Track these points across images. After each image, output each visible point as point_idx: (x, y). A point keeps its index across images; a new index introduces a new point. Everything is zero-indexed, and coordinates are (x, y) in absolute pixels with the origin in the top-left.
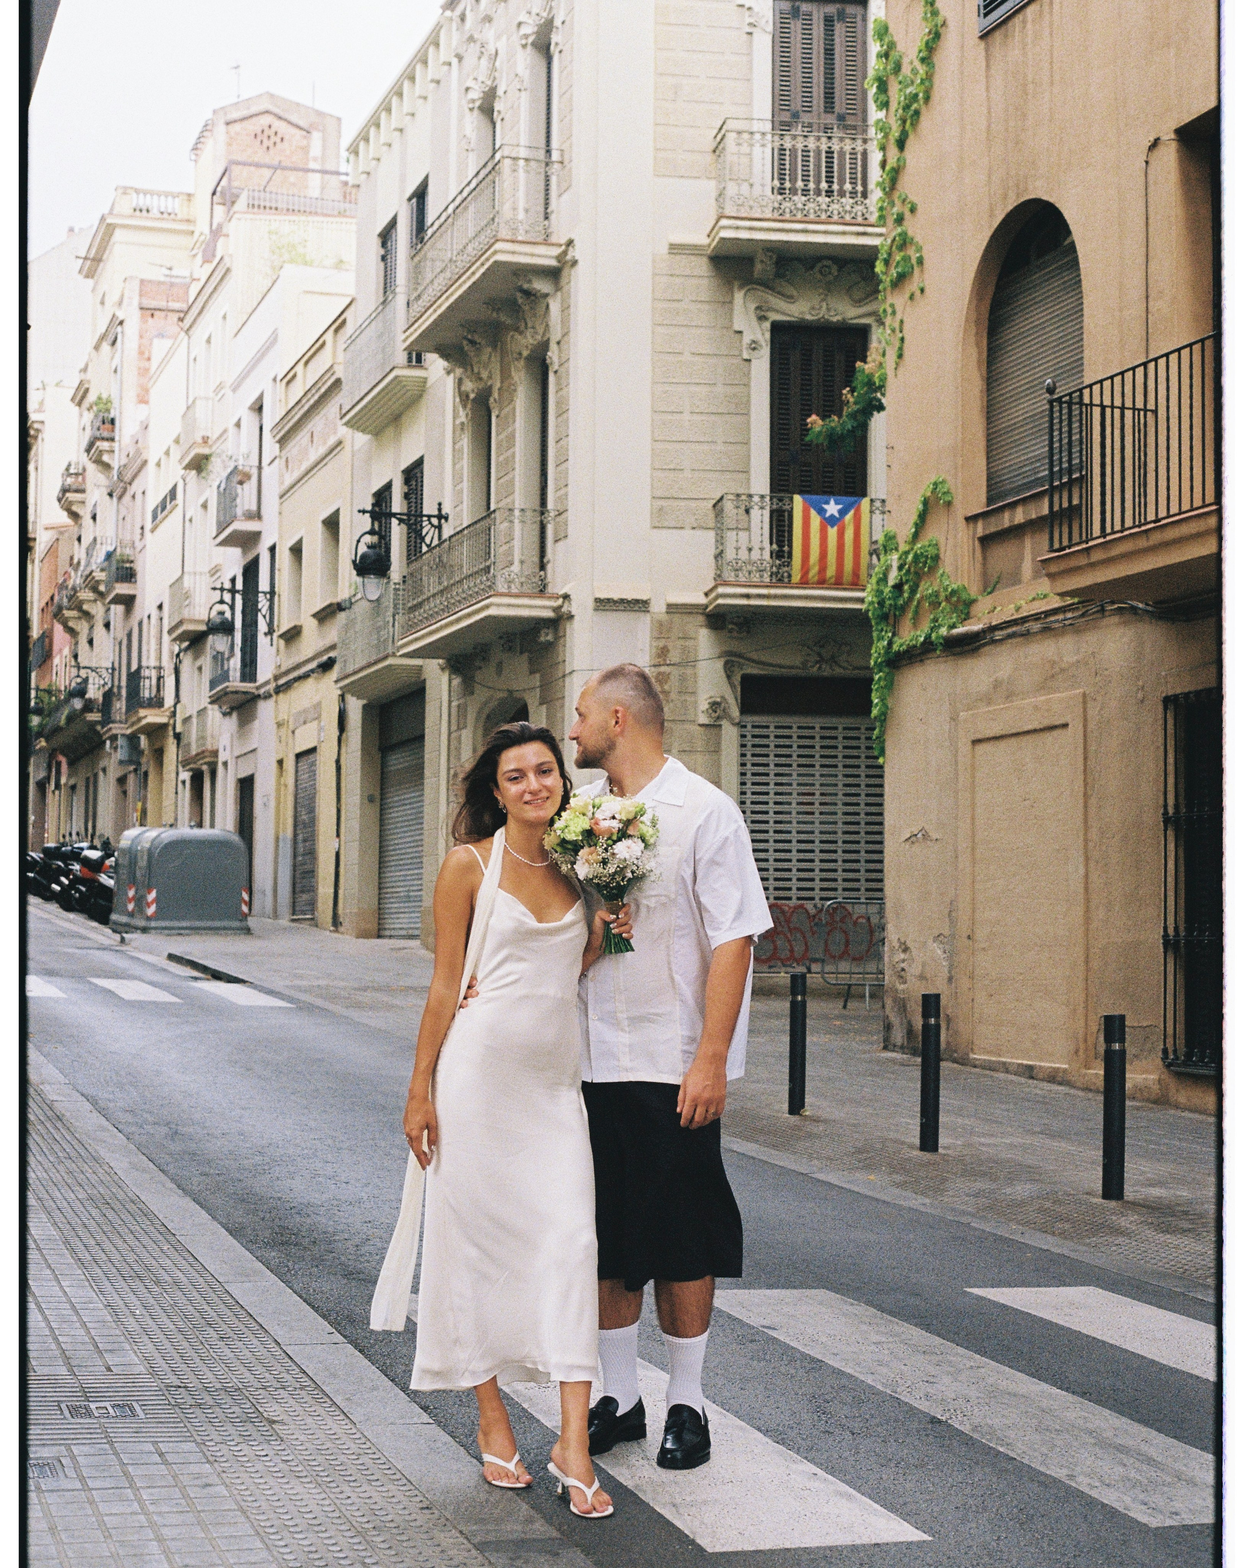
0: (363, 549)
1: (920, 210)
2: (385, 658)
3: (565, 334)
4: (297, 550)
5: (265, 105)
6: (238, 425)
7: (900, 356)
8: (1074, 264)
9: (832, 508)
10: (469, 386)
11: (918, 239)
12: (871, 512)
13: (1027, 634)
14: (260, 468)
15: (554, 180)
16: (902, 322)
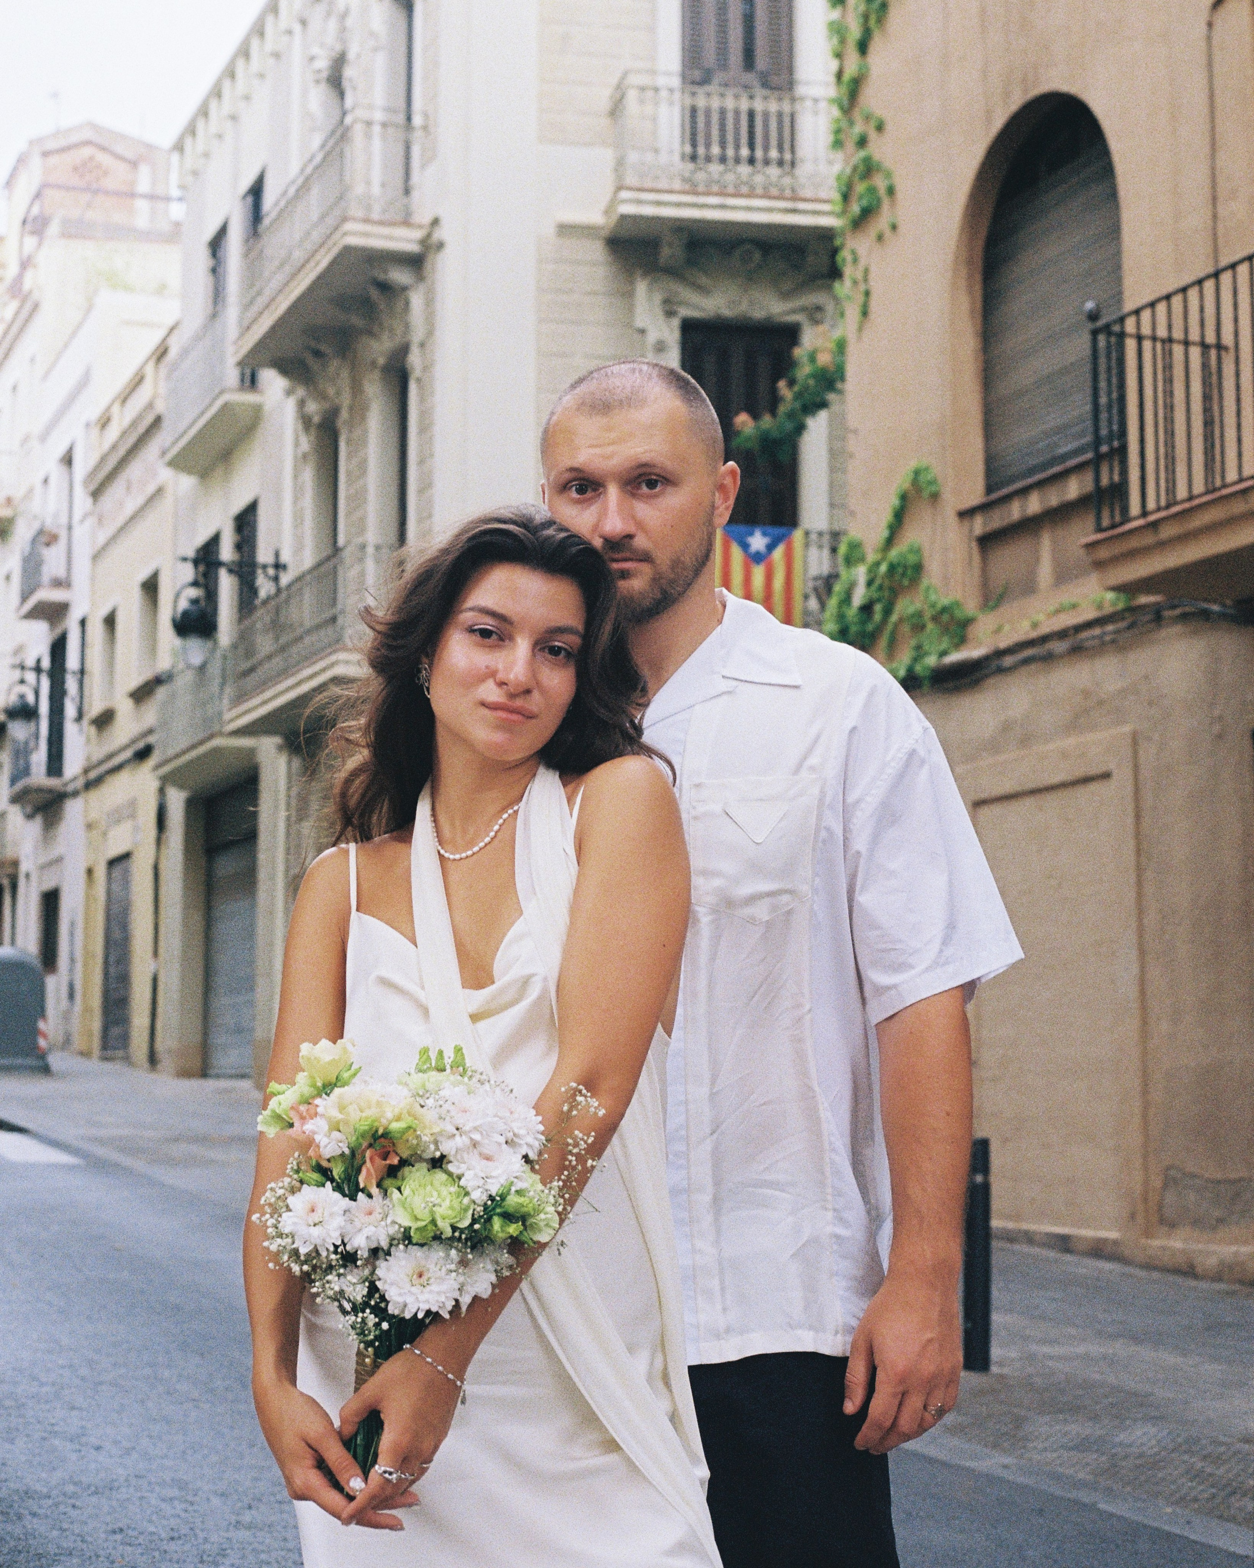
0: (183, 605)
1: (889, 127)
2: (211, 737)
3: (430, 333)
4: (110, 621)
5: (87, 135)
6: (46, 481)
7: (865, 313)
8: (1107, 171)
9: (758, 541)
10: (312, 407)
11: (888, 163)
12: (807, 545)
13: (1048, 658)
14: (70, 528)
15: (416, 151)
16: (866, 271)
